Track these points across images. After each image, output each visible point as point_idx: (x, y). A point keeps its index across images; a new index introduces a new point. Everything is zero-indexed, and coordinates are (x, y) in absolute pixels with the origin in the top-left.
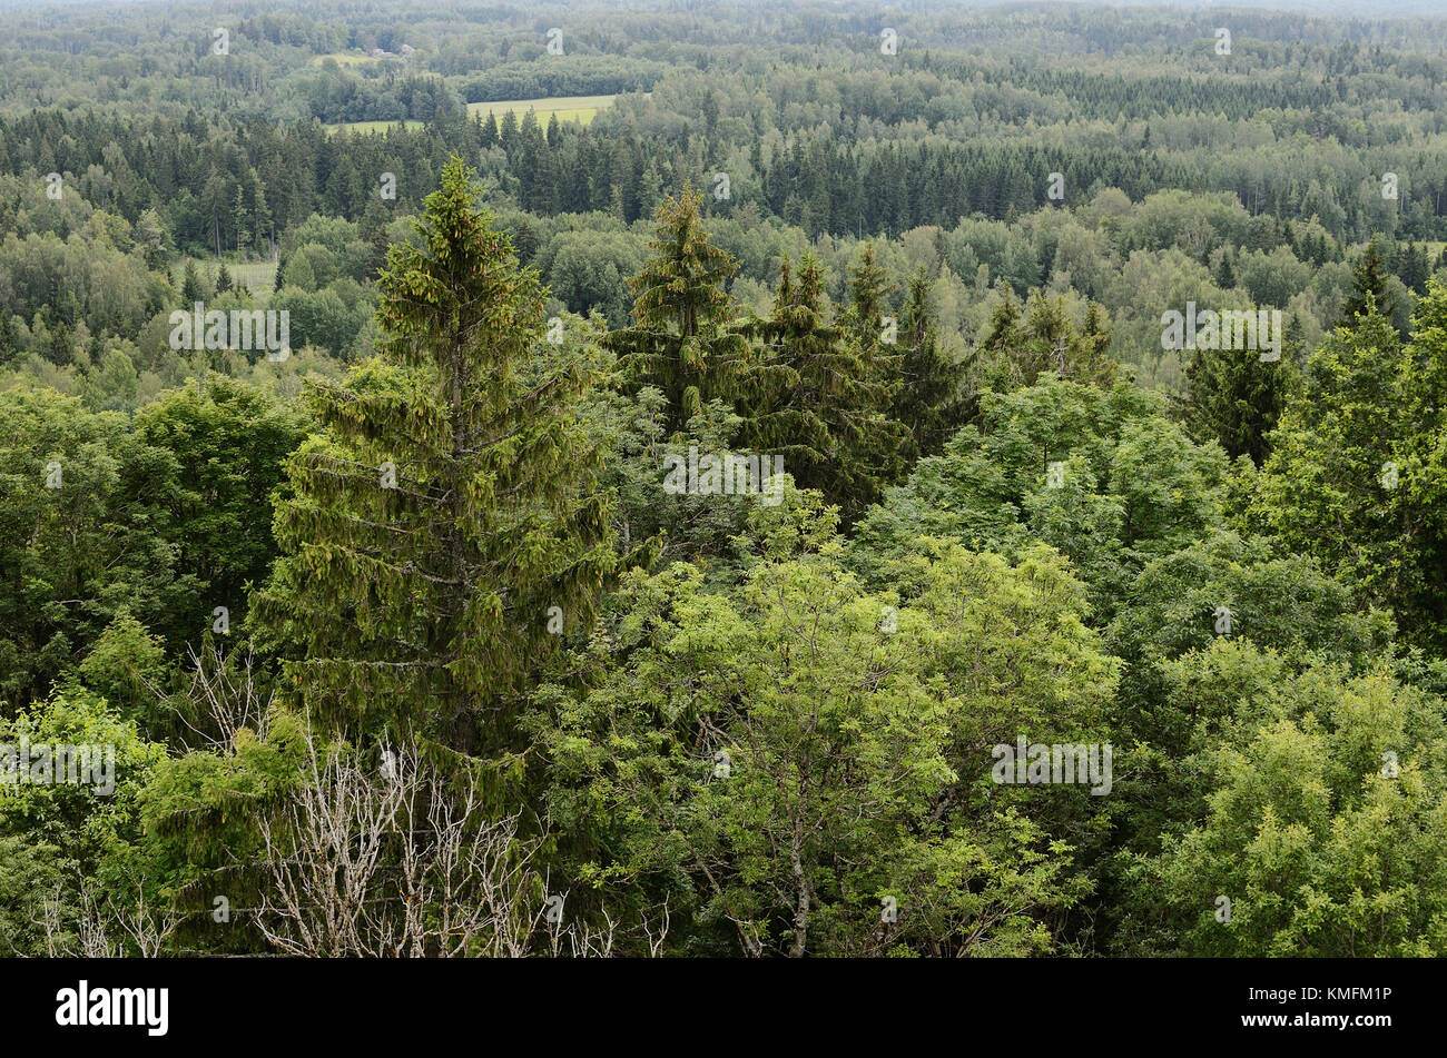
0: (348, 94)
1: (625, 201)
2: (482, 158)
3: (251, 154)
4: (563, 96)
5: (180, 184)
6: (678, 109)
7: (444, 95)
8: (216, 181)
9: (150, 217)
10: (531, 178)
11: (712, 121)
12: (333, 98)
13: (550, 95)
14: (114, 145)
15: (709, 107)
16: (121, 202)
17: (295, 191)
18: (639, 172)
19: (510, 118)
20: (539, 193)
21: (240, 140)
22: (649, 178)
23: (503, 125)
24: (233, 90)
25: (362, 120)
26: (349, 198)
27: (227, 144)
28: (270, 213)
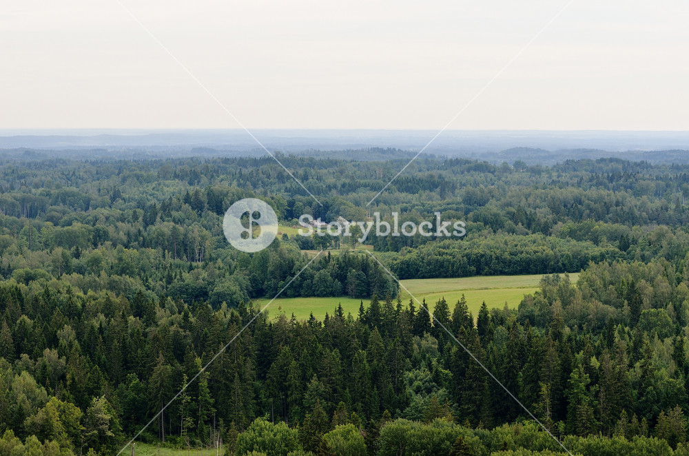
0: (286, 269)
1: (553, 398)
2: (415, 346)
3: (196, 340)
4: (491, 274)
5: (128, 368)
6: (603, 298)
7: (379, 273)
8: (163, 368)
9: (100, 403)
10: (463, 374)
11: (635, 312)
12: (272, 273)
13: (479, 273)
14: (68, 328)
15: (632, 295)
16: (73, 388)
17: (237, 380)
18: (567, 369)
19: (442, 307)
20: (470, 388)
21: (186, 324)
22: (576, 376)
23: (435, 313)
24: (177, 261)
25: (299, 296)
26: (287, 388)
27: (173, 328)
28: (212, 401)
